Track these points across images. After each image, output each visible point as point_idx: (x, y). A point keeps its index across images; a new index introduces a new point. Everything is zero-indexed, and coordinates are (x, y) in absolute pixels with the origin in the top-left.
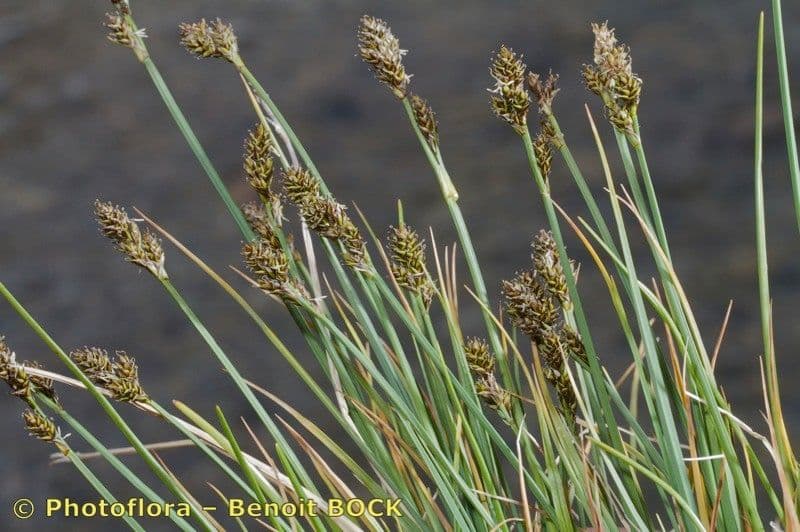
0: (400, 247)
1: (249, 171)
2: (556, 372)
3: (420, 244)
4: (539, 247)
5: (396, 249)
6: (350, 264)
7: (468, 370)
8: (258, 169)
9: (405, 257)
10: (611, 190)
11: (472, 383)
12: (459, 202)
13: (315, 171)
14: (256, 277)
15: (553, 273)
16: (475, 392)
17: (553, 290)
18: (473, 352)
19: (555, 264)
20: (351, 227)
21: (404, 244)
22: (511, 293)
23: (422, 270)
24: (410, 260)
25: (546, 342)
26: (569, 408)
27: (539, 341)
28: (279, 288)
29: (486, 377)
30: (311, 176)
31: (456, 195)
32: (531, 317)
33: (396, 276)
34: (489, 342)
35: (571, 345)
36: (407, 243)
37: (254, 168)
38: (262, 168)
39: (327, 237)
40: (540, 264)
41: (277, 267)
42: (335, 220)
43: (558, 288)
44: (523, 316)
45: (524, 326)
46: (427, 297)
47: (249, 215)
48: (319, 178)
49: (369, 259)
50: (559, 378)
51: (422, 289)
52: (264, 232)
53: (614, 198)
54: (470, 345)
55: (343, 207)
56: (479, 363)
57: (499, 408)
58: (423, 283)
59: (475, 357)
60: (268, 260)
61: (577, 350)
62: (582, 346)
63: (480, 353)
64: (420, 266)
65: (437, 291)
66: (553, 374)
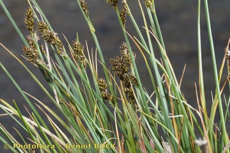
0: (75, 47)
2: (128, 89)
3: (82, 47)
4: (122, 48)
5: (74, 48)
6: (59, 53)
7: (98, 88)
8: (29, 22)
9: (77, 51)
10: (146, 28)
11: (100, 93)
12: (95, 33)
13: (48, 22)
14: (28, 57)
15: (127, 56)
16: (101, 95)
17: (127, 62)
18: (100, 82)
19: (127, 53)
20: (59, 41)
21: (77, 46)
22: (113, 63)
23: (83, 55)
24: (79, 52)
25: (124, 79)
26: (132, 101)
27: (122, 79)
28: (35, 61)
29: (105, 91)
30: (46, 23)
31: (95, 30)
32: (119, 71)
33: (74, 57)
34: (106, 79)
35: (133, 80)
36: (78, 46)
37: (27, 22)
38: (30, 21)
39: (52, 44)
40: (123, 54)
41: (34, 54)
42: (54, 38)
43: (128, 61)
44: (117, 70)
45: (117, 74)
46: (85, 64)
48: (49, 24)
49: (65, 51)
50: (129, 91)
51: (83, 62)
52: (31, 43)
53: (147, 31)
54: (99, 80)
55: (56, 34)
56: (102, 86)
57: (109, 101)
58: (83, 59)
59: (101, 84)
60: (31, 52)
61: (135, 82)
62: (137, 80)
63: (103, 83)
64: (82, 54)
65: (88, 62)
66: (127, 90)
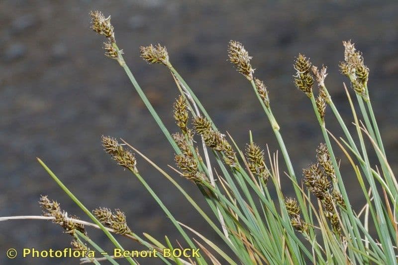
0: (252, 154)
1: (177, 119)
2: (330, 213)
3: (261, 152)
4: (320, 152)
5: (250, 155)
6: (228, 163)
7: (287, 213)
8: (181, 118)
9: (255, 159)
10: (357, 124)
11: (290, 220)
12: (280, 131)
13: (209, 118)
14: (183, 171)
15: (327, 164)
16: (291, 223)
17: (328, 173)
18: (289, 205)
19: (328, 159)
20: (228, 146)
21: (254, 153)
22: (307, 175)
23: (263, 165)
24: (257, 160)
25: (325, 199)
26: (337, 230)
27: (321, 198)
28: (193, 176)
29: (296, 217)
30: (207, 120)
31: (279, 128)
32: (317, 187)
33: (250, 168)
34: (297, 199)
35: (337, 200)
36: (255, 152)
37: (179, 117)
38: (183, 117)
39: (216, 150)
40: (321, 161)
41: (192, 166)
42: (220, 142)
43: (330, 172)
44: (313, 186)
45: (314, 191)
46: (265, 178)
47: (176, 139)
48: (211, 121)
49: (237, 161)
50: (332, 216)
51: (263, 174)
52: (184, 148)
53: (358, 128)
54: (288, 202)
55: (224, 135)
56: (292, 210)
57: (303, 232)
58: (263, 171)
59: (290, 207)
60: (188, 163)
61: (340, 202)
62: (343, 200)
63: (293, 206)
64: (262, 163)
65: (271, 175)
66: (329, 215)
